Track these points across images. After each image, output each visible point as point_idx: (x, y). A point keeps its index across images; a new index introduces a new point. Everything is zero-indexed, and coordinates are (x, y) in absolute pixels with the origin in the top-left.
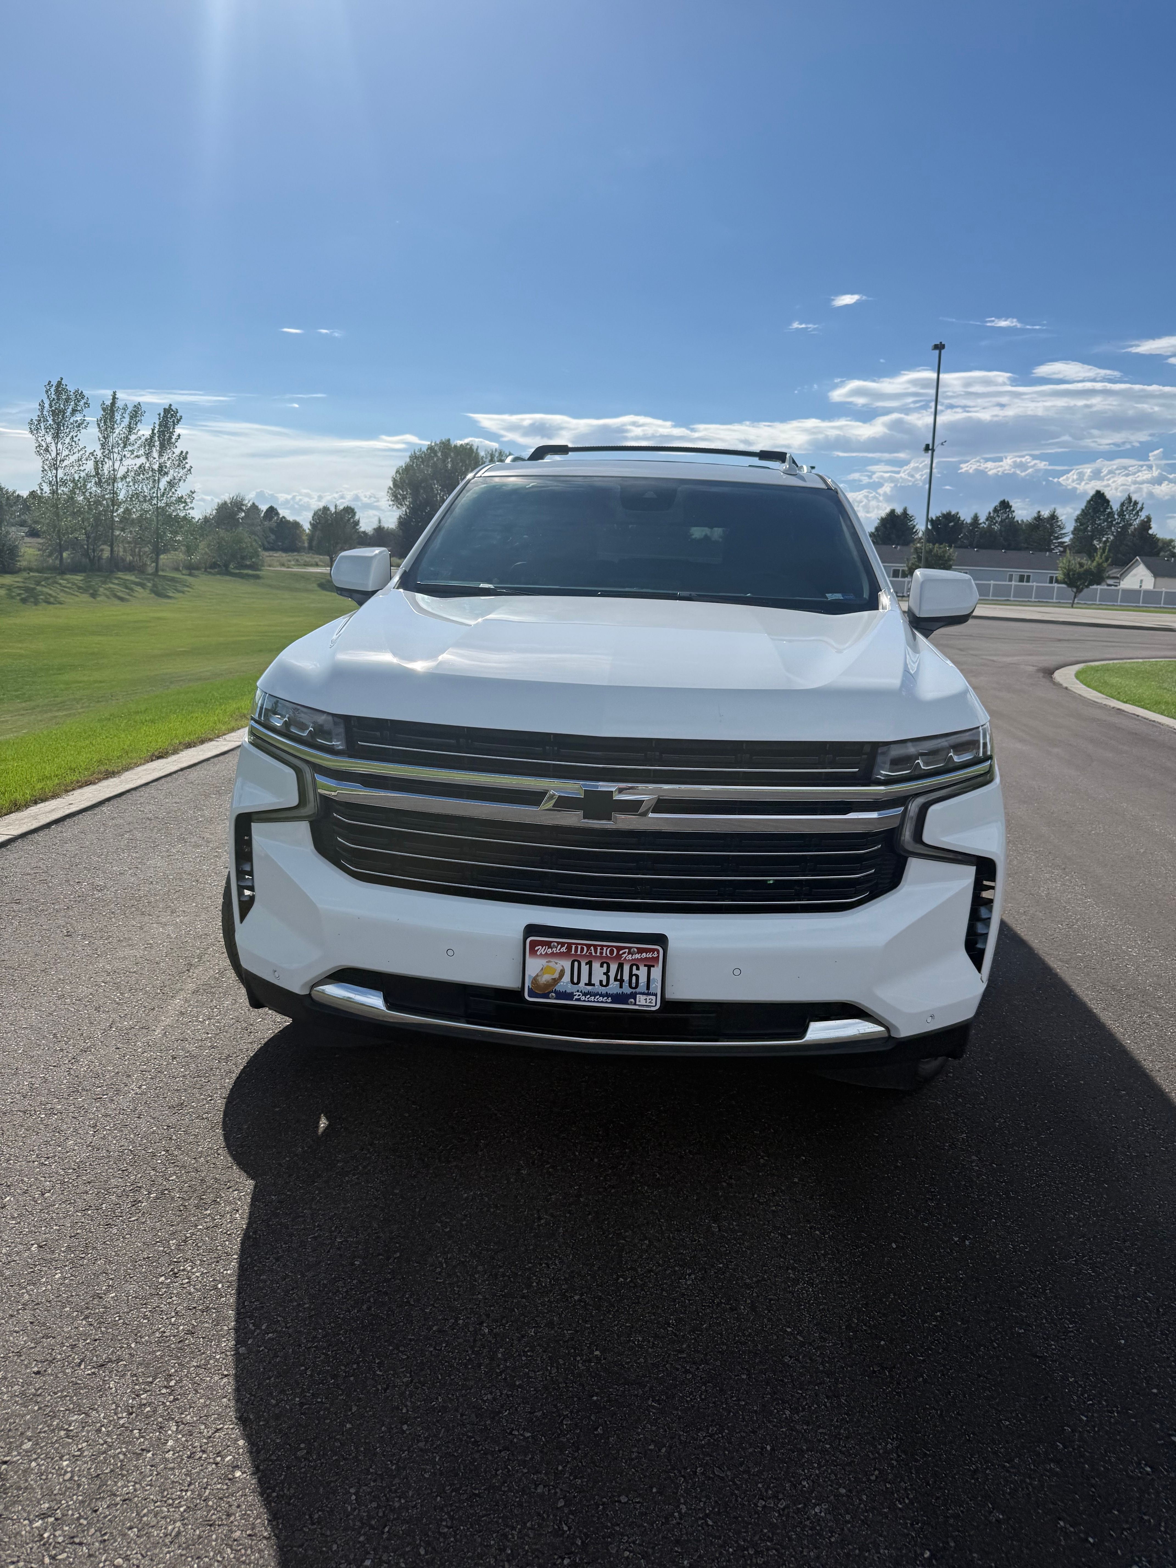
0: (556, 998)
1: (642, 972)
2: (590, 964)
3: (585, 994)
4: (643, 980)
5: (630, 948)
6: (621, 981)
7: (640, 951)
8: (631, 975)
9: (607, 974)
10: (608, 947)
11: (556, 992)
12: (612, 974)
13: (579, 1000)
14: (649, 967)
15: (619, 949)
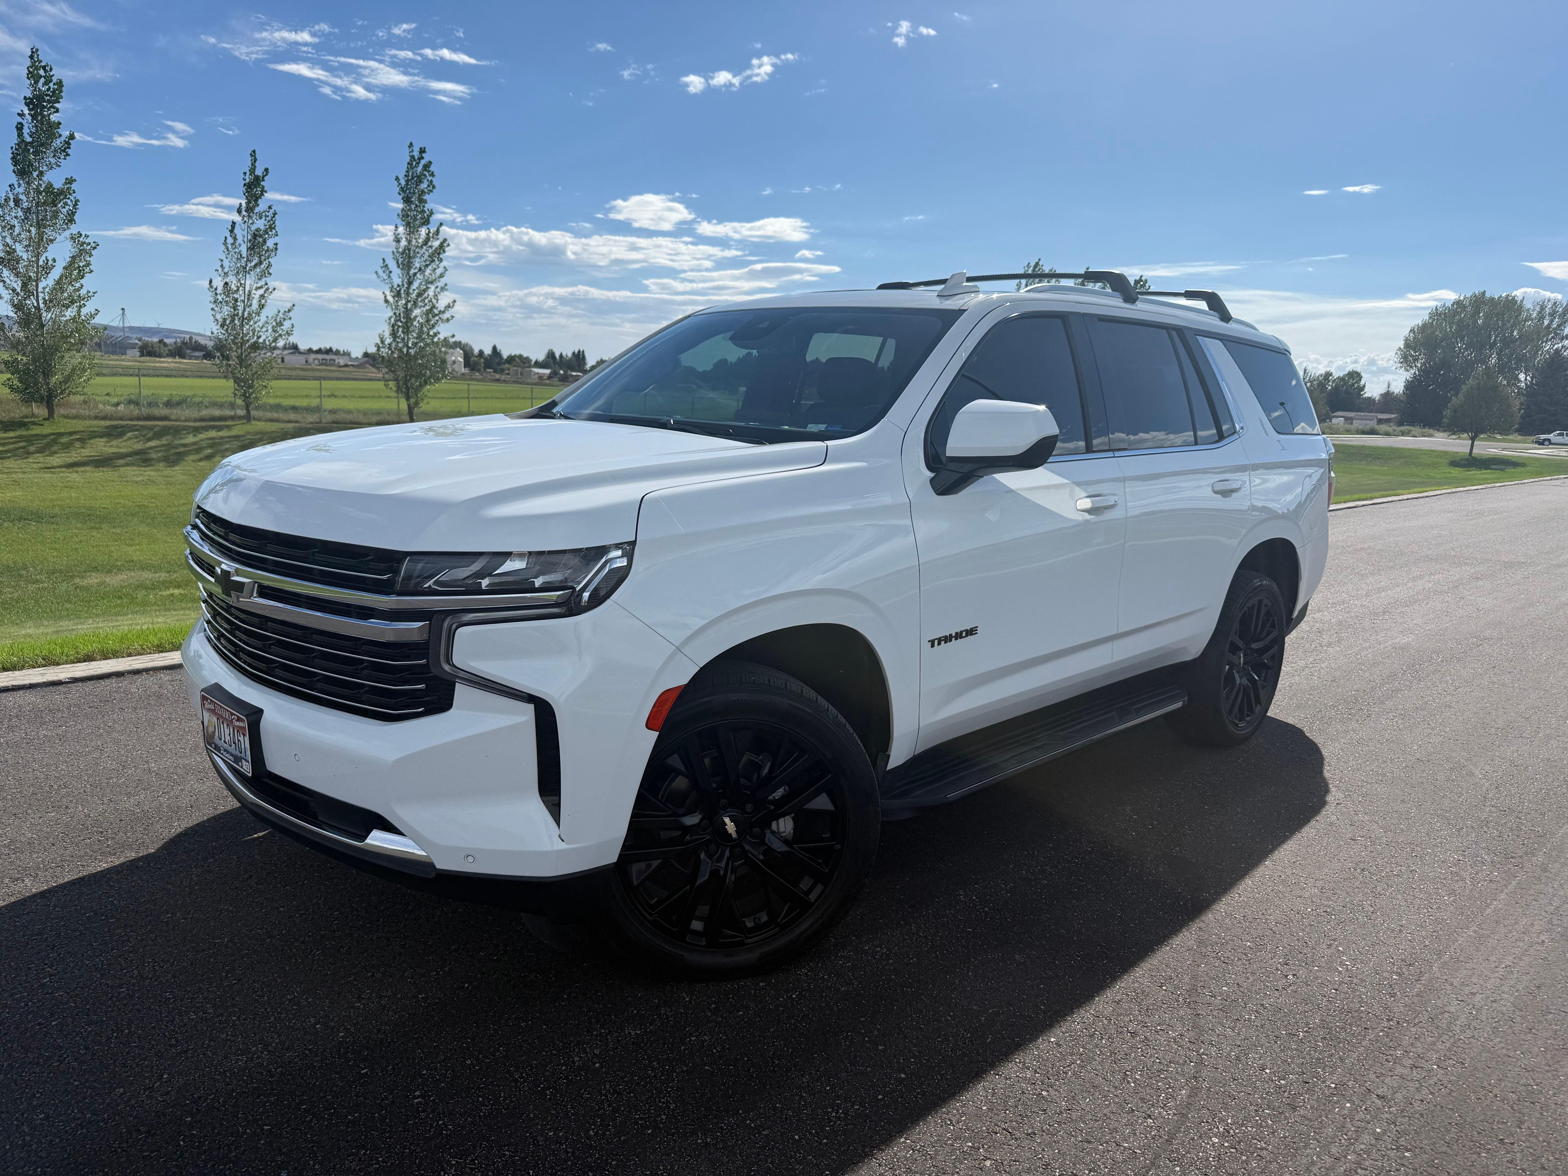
0: (215, 749)
1: (241, 738)
2: (223, 723)
3: (225, 750)
4: (243, 747)
5: (235, 715)
6: (234, 743)
7: (239, 719)
8: (239, 740)
9: (230, 734)
10: (228, 711)
11: (215, 744)
12: (232, 735)
13: (222, 754)
14: (244, 735)
15: (232, 714)
